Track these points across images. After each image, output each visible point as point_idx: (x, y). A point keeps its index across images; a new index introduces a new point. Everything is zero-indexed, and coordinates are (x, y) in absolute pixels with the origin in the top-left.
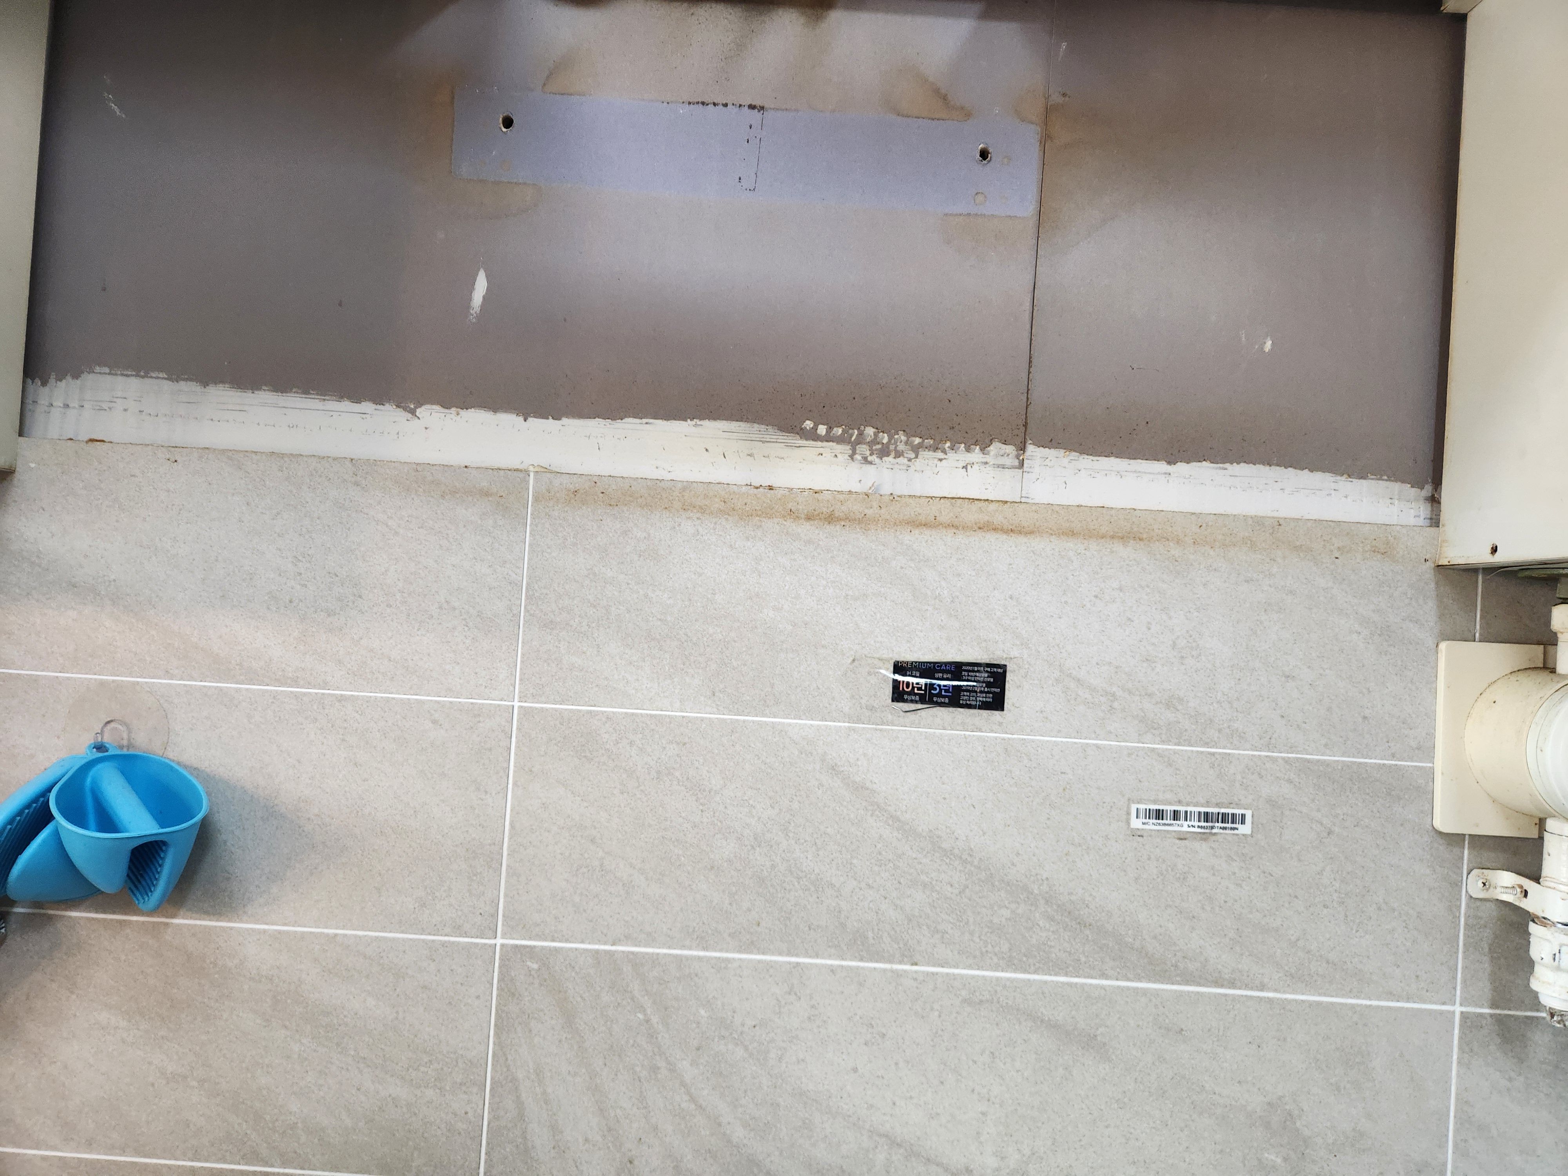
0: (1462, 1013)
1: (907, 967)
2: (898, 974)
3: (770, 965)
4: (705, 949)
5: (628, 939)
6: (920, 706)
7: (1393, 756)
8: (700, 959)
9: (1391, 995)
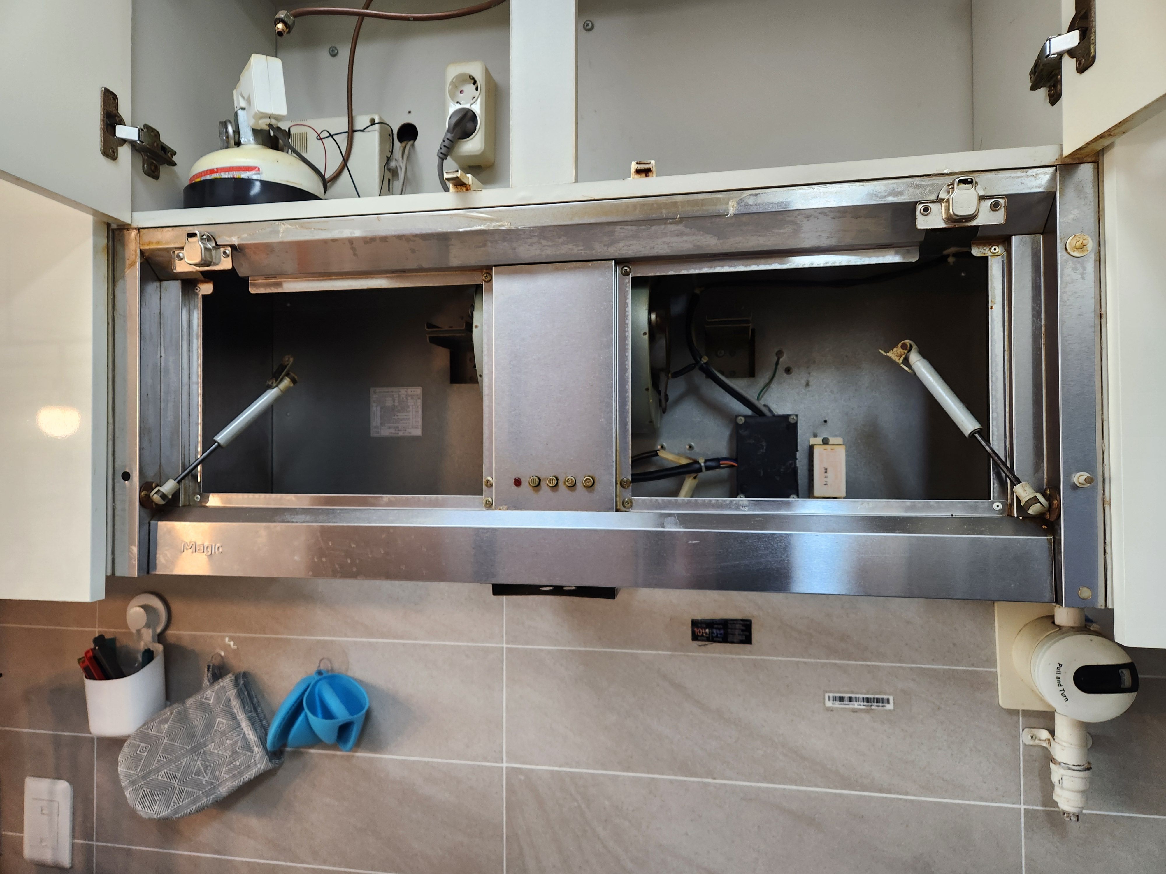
0: (1025, 809)
1: (710, 780)
2: (706, 785)
3: (639, 779)
4: (606, 769)
5: (567, 765)
6: (707, 643)
7: (973, 665)
8: (603, 775)
9: (982, 799)
